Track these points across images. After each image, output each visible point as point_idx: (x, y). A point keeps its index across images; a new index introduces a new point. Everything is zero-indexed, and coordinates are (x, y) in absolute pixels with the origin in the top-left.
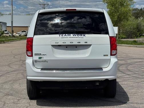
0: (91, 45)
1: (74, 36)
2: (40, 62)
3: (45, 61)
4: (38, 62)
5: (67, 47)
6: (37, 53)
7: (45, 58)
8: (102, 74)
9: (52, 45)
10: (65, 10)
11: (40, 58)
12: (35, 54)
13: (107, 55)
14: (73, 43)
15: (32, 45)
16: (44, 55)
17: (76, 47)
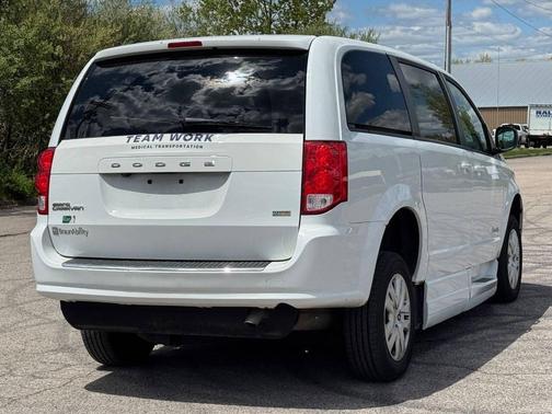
0: (229, 173)
1: (172, 139)
2: (66, 232)
3: (80, 231)
4: (61, 232)
5: (150, 182)
7: (80, 220)
8: (262, 284)
9: (101, 174)
10: (166, 47)
11: (67, 219)
12: (54, 205)
13: (287, 213)
14: (164, 165)
15: (50, 174)
16: (76, 208)
17: (181, 182)
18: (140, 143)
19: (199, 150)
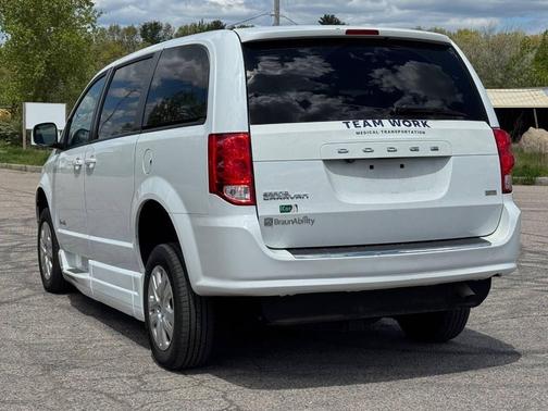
0: (448, 157)
1: (393, 125)
2: (284, 222)
3: (306, 220)
4: (278, 222)
5: (372, 167)
6: (273, 191)
7: (304, 208)
9: (324, 160)
10: (344, 34)
11: (286, 209)
12: (265, 195)
13: (494, 193)
14: (395, 150)
15: (252, 161)
16: (299, 197)
17: (402, 166)
18: (363, 129)
19: (422, 136)
